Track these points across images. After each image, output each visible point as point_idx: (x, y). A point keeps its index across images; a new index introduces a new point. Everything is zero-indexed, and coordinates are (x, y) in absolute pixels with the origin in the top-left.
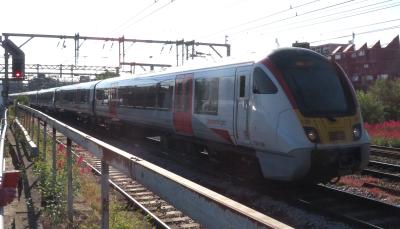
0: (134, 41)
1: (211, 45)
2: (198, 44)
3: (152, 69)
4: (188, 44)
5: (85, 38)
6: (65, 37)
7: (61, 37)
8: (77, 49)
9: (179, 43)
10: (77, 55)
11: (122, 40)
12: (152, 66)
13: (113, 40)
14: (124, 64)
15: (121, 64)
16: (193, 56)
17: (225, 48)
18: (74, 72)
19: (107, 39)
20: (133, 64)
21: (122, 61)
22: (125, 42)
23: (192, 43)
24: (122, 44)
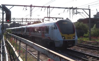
0: (54, 8)
1: (83, 9)
2: (78, 9)
3: (56, 19)
4: (74, 9)
5: (34, 6)
6: (26, 6)
7: (25, 6)
8: (31, 11)
9: (70, 8)
10: (31, 13)
11: (49, 7)
13: (45, 7)
16: (76, 13)
18: (27, 21)
19: (43, 7)
22: (50, 8)
23: (76, 8)
24: (49, 9)
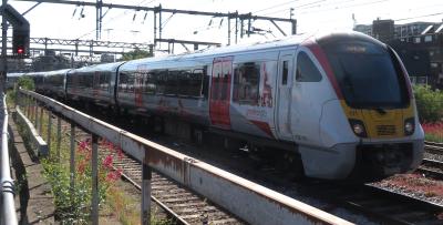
0: (175, 12)
1: (272, 20)
2: (255, 18)
3: (196, 48)
4: (243, 17)
5: (110, 6)
6: (84, 4)
7: (79, 4)
8: (99, 19)
9: (231, 16)
10: (99, 28)
11: (158, 10)
12: (196, 44)
13: (146, 9)
14: (160, 40)
15: (156, 40)
16: (249, 33)
17: (290, 24)
18: (95, 49)
19: (138, 9)
20: (172, 41)
21: (158, 37)
22: (163, 13)
23: (248, 16)
24: (158, 15)
